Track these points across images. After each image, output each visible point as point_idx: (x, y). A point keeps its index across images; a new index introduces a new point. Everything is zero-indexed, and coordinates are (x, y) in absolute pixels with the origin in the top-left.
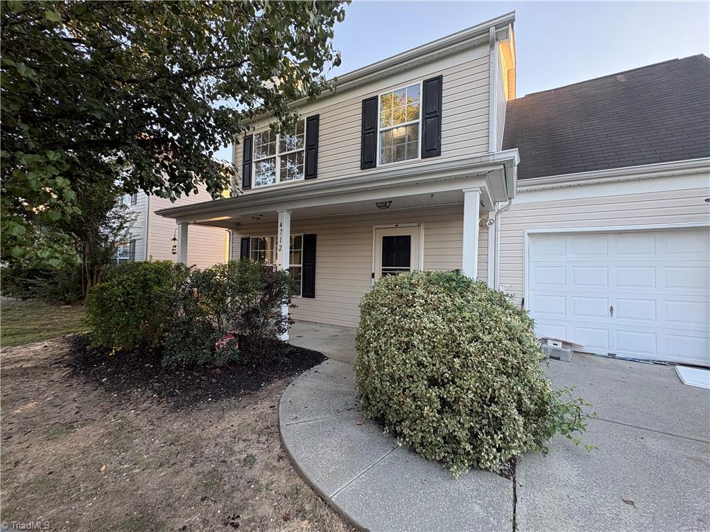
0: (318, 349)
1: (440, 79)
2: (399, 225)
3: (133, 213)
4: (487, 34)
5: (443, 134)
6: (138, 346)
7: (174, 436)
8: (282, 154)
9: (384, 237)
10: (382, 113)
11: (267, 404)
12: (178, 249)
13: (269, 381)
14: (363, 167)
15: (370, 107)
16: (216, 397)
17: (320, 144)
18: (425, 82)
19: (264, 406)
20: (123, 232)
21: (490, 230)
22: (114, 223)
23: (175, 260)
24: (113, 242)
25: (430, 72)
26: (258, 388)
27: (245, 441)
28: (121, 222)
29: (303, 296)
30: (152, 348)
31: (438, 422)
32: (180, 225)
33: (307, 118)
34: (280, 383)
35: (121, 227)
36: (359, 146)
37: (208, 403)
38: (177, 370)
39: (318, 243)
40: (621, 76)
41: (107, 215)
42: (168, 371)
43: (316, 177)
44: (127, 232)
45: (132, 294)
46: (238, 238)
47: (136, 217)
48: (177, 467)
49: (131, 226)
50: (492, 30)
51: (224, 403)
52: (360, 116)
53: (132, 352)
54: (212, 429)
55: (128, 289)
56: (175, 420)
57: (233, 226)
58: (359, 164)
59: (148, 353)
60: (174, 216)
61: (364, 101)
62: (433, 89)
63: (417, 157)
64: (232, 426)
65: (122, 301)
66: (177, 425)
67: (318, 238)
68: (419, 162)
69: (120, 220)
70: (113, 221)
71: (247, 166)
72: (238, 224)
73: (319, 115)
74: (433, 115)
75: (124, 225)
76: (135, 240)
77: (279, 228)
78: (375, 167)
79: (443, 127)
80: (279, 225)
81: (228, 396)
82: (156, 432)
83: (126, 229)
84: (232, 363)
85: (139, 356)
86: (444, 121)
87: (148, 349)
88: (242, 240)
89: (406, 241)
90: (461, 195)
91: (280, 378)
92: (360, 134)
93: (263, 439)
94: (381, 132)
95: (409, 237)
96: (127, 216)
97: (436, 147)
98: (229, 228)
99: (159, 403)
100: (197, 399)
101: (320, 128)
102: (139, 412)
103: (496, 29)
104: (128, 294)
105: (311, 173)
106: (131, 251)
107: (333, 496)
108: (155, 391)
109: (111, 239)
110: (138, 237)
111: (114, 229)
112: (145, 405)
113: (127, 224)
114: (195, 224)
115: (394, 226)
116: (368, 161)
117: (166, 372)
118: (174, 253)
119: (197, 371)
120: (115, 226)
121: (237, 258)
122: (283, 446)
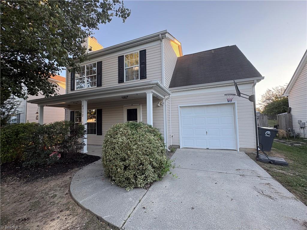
0: (98, 156)
1: (145, 50)
2: (133, 105)
3: (18, 101)
4: (158, 37)
5: (147, 71)
6: (14, 160)
7: (23, 192)
8: (87, 76)
9: (127, 110)
10: (125, 62)
11: (68, 177)
12: (39, 117)
13: (72, 169)
14: (119, 82)
15: (121, 59)
16: (46, 176)
17: (103, 73)
18: (140, 51)
19: (67, 178)
20: (13, 110)
21: (164, 106)
22: (8, 106)
23: (37, 122)
24: (8, 115)
25: (142, 48)
26: (67, 171)
27: (54, 190)
28: (12, 105)
29: (97, 135)
30: (21, 161)
31: (123, 173)
32: (40, 107)
33: (97, 62)
34: (77, 169)
35: (12, 108)
36: (117, 74)
37: (42, 179)
38: (31, 168)
39: (103, 113)
40: (213, 50)
41: (5, 102)
42: (26, 168)
43: (101, 86)
44: (15, 110)
45: (10, 138)
46: (69, 111)
47: (20, 103)
48: (22, 202)
49: (17, 107)
50: (160, 35)
51: (50, 178)
52: (117, 63)
53: (11, 163)
54: (41, 188)
55: (8, 135)
56: (25, 186)
57: (67, 106)
58: (117, 81)
59: (19, 163)
60: (37, 103)
61: (119, 57)
62: (143, 54)
63: (138, 79)
64: (51, 186)
65: (5, 141)
66: (26, 188)
67: (103, 110)
68: (139, 81)
69: (11, 105)
70: (7, 105)
71: (73, 81)
72: (69, 105)
73: (102, 61)
74: (143, 64)
75: (14, 107)
76: (20, 114)
77: (82, 107)
78: (124, 82)
79: (147, 68)
80: (82, 106)
81: (52, 175)
82: (15, 192)
83: (15, 109)
84: (57, 163)
85: (14, 164)
86: (147, 66)
87: (19, 161)
88: (71, 112)
89: (135, 110)
90: (145, 94)
91: (78, 167)
92: (117, 70)
93: (62, 189)
94: (125, 69)
95: (137, 109)
96: (15, 103)
97: (144, 75)
98: (65, 107)
99: (19, 181)
100: (37, 178)
101: (103, 66)
102: (9, 185)
103: (161, 35)
104: (8, 137)
105: (99, 84)
106: (18, 119)
107: (81, 202)
108: (18, 177)
109: (6, 114)
110: (22, 112)
111: (8, 109)
112: (12, 182)
113: (15, 107)
114: (47, 106)
115: (131, 105)
116: (121, 80)
117: (26, 169)
118: (37, 119)
119: (40, 168)
120: (8, 107)
121: (69, 120)
122: (69, 190)
